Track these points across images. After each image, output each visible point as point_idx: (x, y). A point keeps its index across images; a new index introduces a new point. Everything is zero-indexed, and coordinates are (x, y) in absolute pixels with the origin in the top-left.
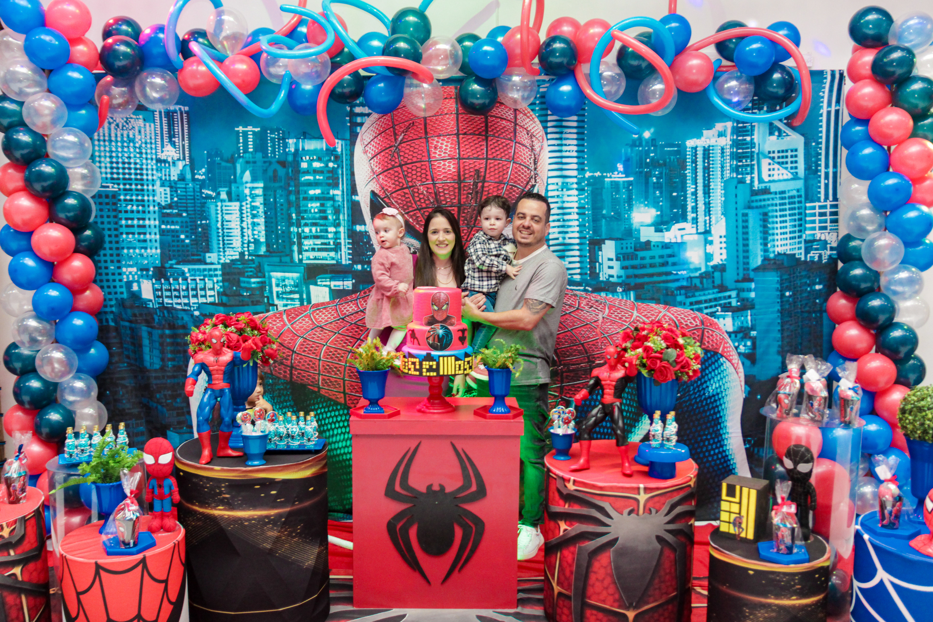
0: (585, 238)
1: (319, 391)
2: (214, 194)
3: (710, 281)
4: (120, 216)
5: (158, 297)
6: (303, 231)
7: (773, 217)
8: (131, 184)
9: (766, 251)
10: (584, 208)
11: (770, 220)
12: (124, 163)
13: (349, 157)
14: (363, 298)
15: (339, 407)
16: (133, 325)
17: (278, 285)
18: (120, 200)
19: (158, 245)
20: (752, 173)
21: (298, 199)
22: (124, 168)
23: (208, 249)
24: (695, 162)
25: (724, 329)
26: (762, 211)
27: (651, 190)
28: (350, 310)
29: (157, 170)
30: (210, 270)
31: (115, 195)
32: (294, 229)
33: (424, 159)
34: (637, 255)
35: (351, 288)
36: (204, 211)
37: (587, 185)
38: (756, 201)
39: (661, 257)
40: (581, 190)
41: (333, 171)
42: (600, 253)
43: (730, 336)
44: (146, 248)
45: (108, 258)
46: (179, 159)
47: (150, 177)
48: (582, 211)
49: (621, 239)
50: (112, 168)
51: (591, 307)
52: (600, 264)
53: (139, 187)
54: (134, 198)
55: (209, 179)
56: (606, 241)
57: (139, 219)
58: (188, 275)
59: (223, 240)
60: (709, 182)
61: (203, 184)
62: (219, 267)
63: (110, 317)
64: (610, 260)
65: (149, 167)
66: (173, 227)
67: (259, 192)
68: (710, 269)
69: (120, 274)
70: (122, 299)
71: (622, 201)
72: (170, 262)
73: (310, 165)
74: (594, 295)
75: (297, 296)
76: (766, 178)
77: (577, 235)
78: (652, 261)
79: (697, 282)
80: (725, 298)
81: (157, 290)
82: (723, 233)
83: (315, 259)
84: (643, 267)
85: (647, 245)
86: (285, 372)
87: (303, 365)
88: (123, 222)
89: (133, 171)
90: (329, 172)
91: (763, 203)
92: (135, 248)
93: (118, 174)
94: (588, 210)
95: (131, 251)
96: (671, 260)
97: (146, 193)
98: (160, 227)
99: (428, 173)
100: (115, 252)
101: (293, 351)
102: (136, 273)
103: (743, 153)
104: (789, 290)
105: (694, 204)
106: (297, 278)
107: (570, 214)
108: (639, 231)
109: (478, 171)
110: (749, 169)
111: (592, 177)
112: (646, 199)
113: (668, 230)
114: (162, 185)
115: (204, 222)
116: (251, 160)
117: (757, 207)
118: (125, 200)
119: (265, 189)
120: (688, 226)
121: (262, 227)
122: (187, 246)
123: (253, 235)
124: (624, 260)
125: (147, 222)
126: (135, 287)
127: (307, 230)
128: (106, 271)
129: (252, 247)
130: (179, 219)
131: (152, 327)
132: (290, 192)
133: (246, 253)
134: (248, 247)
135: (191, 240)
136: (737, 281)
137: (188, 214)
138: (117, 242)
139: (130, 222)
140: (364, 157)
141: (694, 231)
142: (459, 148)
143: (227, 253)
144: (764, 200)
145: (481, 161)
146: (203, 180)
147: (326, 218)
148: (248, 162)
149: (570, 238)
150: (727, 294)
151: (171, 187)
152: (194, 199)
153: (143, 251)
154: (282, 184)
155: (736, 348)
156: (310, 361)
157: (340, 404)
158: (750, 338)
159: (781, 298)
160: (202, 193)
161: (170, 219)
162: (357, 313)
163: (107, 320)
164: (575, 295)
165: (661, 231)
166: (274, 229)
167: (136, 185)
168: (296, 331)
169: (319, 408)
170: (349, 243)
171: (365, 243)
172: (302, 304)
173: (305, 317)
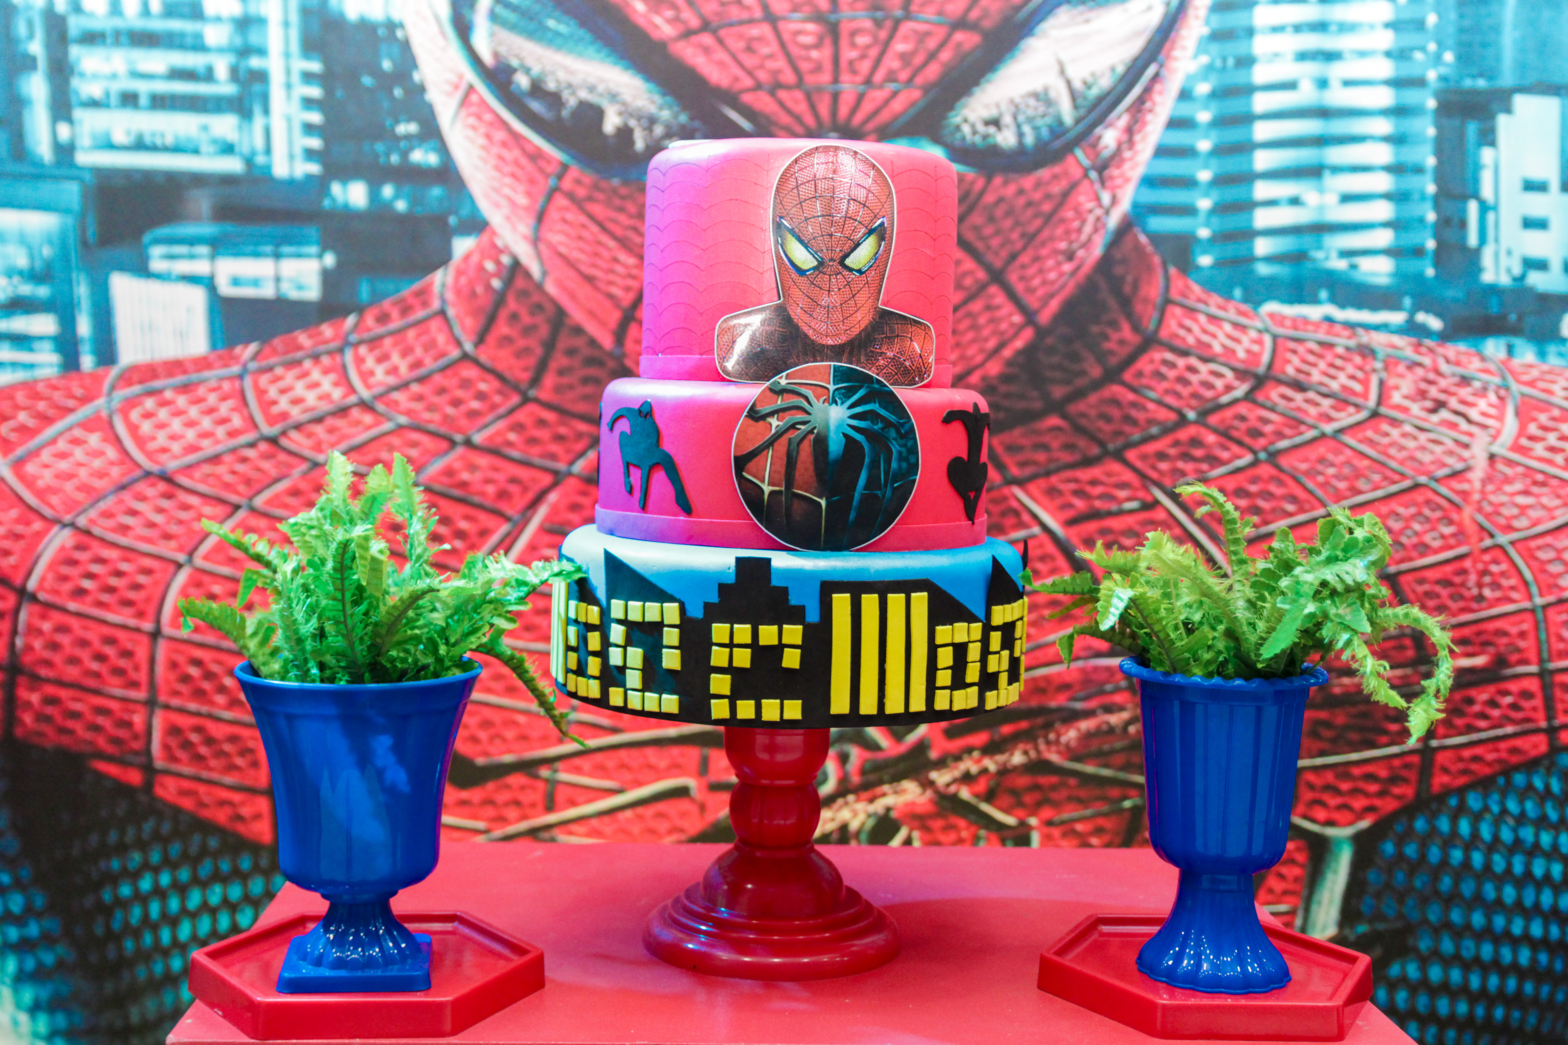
0: (1420, 82)
1: (148, 787)
14: (374, 342)
15: (246, 864)
28: (311, 398)
35: (312, 292)
42: (1487, 155)
51: (1440, 405)
52: (1484, 208)
56: (1520, 101)
64: (1530, 186)
74: (1457, 348)
75: (44, 325)
77: (1385, 69)
83: (140, 145)
87: (74, 660)
101: (22, 593)
106: (48, 238)
149: (1347, 83)
156: (111, 641)
157: (254, 847)
162: (343, 411)
164: (1367, 352)
168: (40, 494)
169: (146, 866)
170: (308, 77)
171: (387, 81)
172: (71, 362)
173: (88, 425)
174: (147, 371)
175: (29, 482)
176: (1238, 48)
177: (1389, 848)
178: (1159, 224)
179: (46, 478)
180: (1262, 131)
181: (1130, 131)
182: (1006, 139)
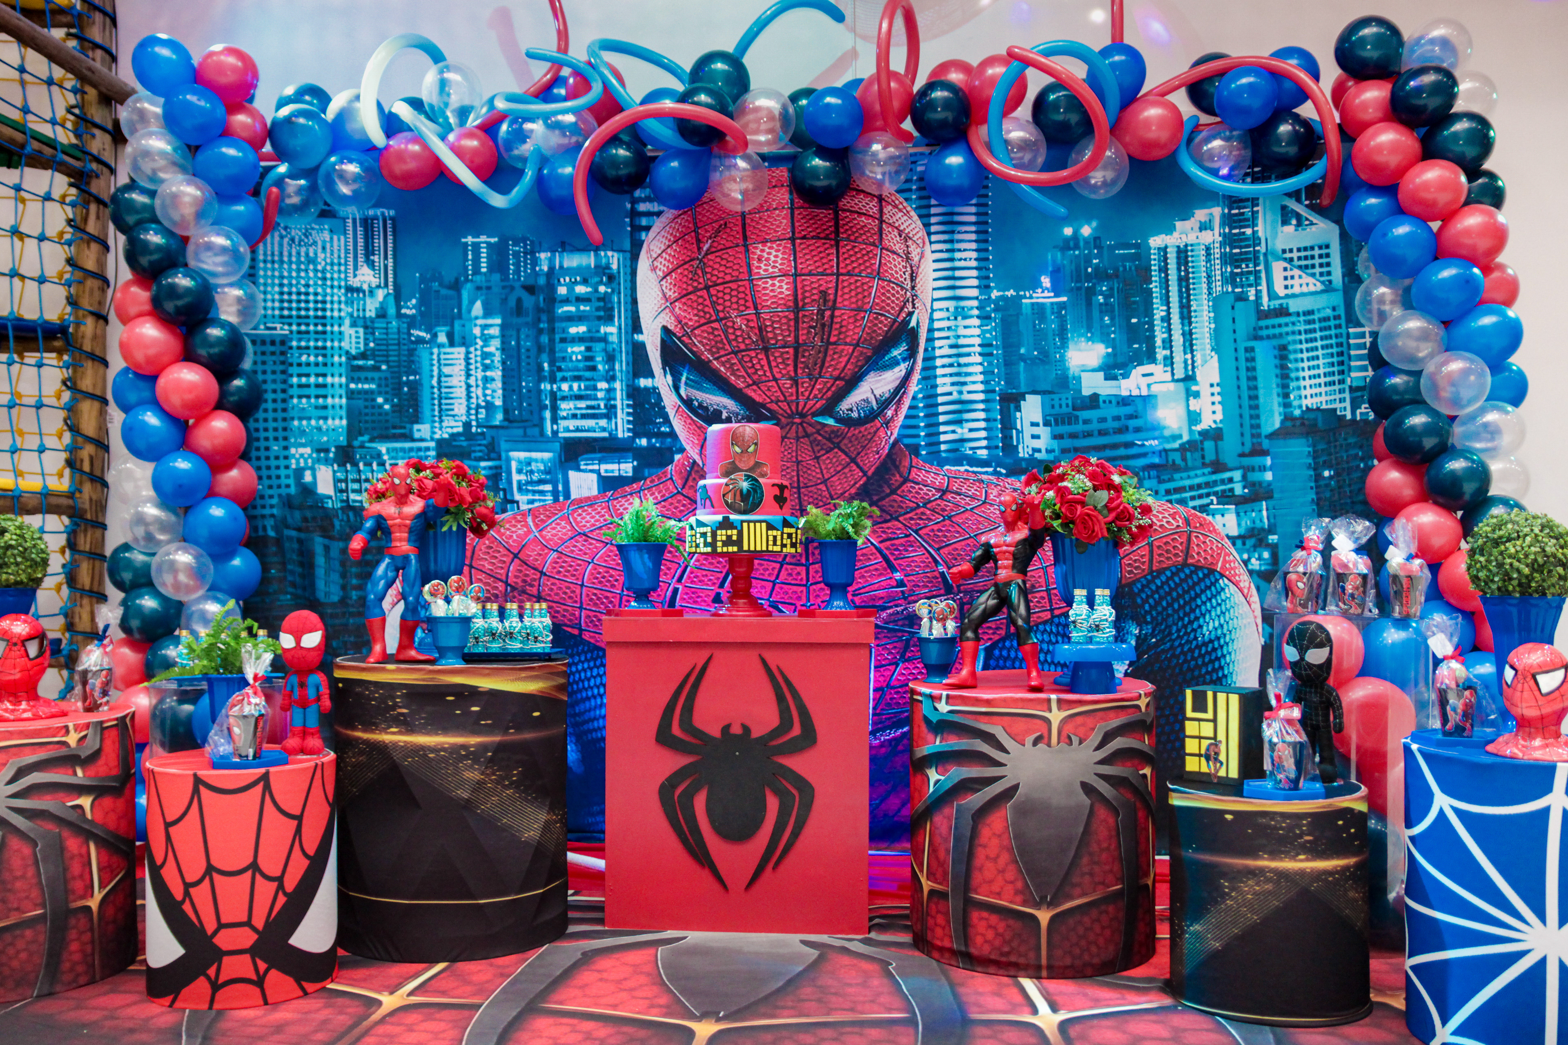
0: (994, 391)
1: (581, 635)
2: (428, 337)
3: (1197, 455)
4: (291, 370)
5: (341, 491)
6: (559, 389)
7: (1295, 351)
8: (308, 325)
9: (1287, 405)
10: (991, 345)
11: (1292, 357)
12: (299, 294)
13: (629, 278)
14: (649, 489)
16: (303, 535)
17: (520, 471)
18: (291, 348)
19: (343, 413)
20: (1257, 283)
21: (552, 341)
22: (299, 301)
23: (416, 419)
24: (1164, 269)
25: (1223, 531)
26: (1275, 342)
27: (1096, 313)
29: (346, 303)
30: (419, 449)
31: (284, 341)
32: (546, 386)
33: (742, 277)
34: (1077, 417)
35: (630, 474)
36: (413, 362)
37: (995, 310)
38: (1267, 327)
39: (1117, 418)
40: (985, 318)
41: (604, 298)
42: (1018, 414)
43: (1234, 544)
44: (325, 418)
45: (271, 434)
46: (379, 287)
47: (336, 314)
48: (987, 350)
49: (1050, 392)
50: (282, 301)
52: (1018, 432)
53: (320, 328)
54: (312, 344)
55: (422, 314)
56: (1028, 396)
57: (317, 375)
58: (386, 457)
59: (440, 404)
60: (1189, 301)
61: (412, 323)
62: (432, 444)
63: (269, 523)
64: (1034, 424)
65: (336, 298)
66: (366, 386)
67: (495, 331)
68: (1197, 437)
69: (286, 458)
70: (288, 495)
71: (1050, 334)
72: (361, 439)
73: (571, 289)
74: (1010, 480)
75: (548, 487)
76: (1281, 292)
77: (981, 387)
78: (1103, 426)
79: (1177, 457)
80: (1223, 482)
81: (340, 481)
82: (1216, 379)
83: (577, 430)
84: (1088, 435)
85: (1094, 401)
87: (557, 594)
88: (295, 380)
89: (311, 305)
90: (599, 299)
91: (1277, 331)
92: (309, 419)
93: (290, 309)
94: (997, 347)
95: (304, 422)
96: (1132, 423)
97: (329, 336)
98: (347, 386)
99: (749, 298)
100: (280, 425)
101: (542, 573)
102: (310, 456)
103: (1241, 253)
104: (1330, 468)
105: (1166, 335)
106: (550, 460)
107: (969, 355)
108: (1079, 379)
109: (824, 294)
110: (1252, 278)
111: (1003, 298)
112: (1089, 328)
113: (1126, 376)
114: (354, 324)
115: (412, 378)
116: (484, 285)
117: (1268, 337)
118: (299, 348)
119: (503, 327)
120: (1158, 370)
121: (498, 384)
122: (387, 414)
123: (485, 395)
124: (1057, 424)
125: (329, 380)
126: (308, 477)
127: (565, 386)
128: (267, 453)
129: (483, 414)
130: (376, 375)
131: (331, 538)
132: (540, 331)
133: (474, 423)
134: (477, 413)
135: (393, 406)
136: (1242, 455)
137: (389, 367)
138: (284, 410)
139: (304, 380)
140: (652, 276)
141: (1168, 376)
142: (795, 260)
143: (445, 424)
144: (1280, 326)
145: (829, 278)
146: (413, 317)
147: (594, 368)
148: (479, 288)
149: (969, 392)
150: (1226, 475)
151: (366, 327)
152: (399, 344)
153: (321, 422)
154: (529, 319)
155: (1246, 563)
156: (568, 588)
158: (1269, 546)
159: (1316, 481)
160: (410, 335)
161: (363, 375)
163: (265, 528)
165: (1115, 378)
166: (516, 387)
167: (316, 325)
168: (547, 541)
170: (628, 406)
171: (653, 406)
172: (556, 499)
173: (561, 519)
174: (579, 501)
176: (931, 382)
177: (997, 652)
178: (907, 441)
179: (549, 536)
180: (941, 409)
181: (896, 411)
182: (855, 415)
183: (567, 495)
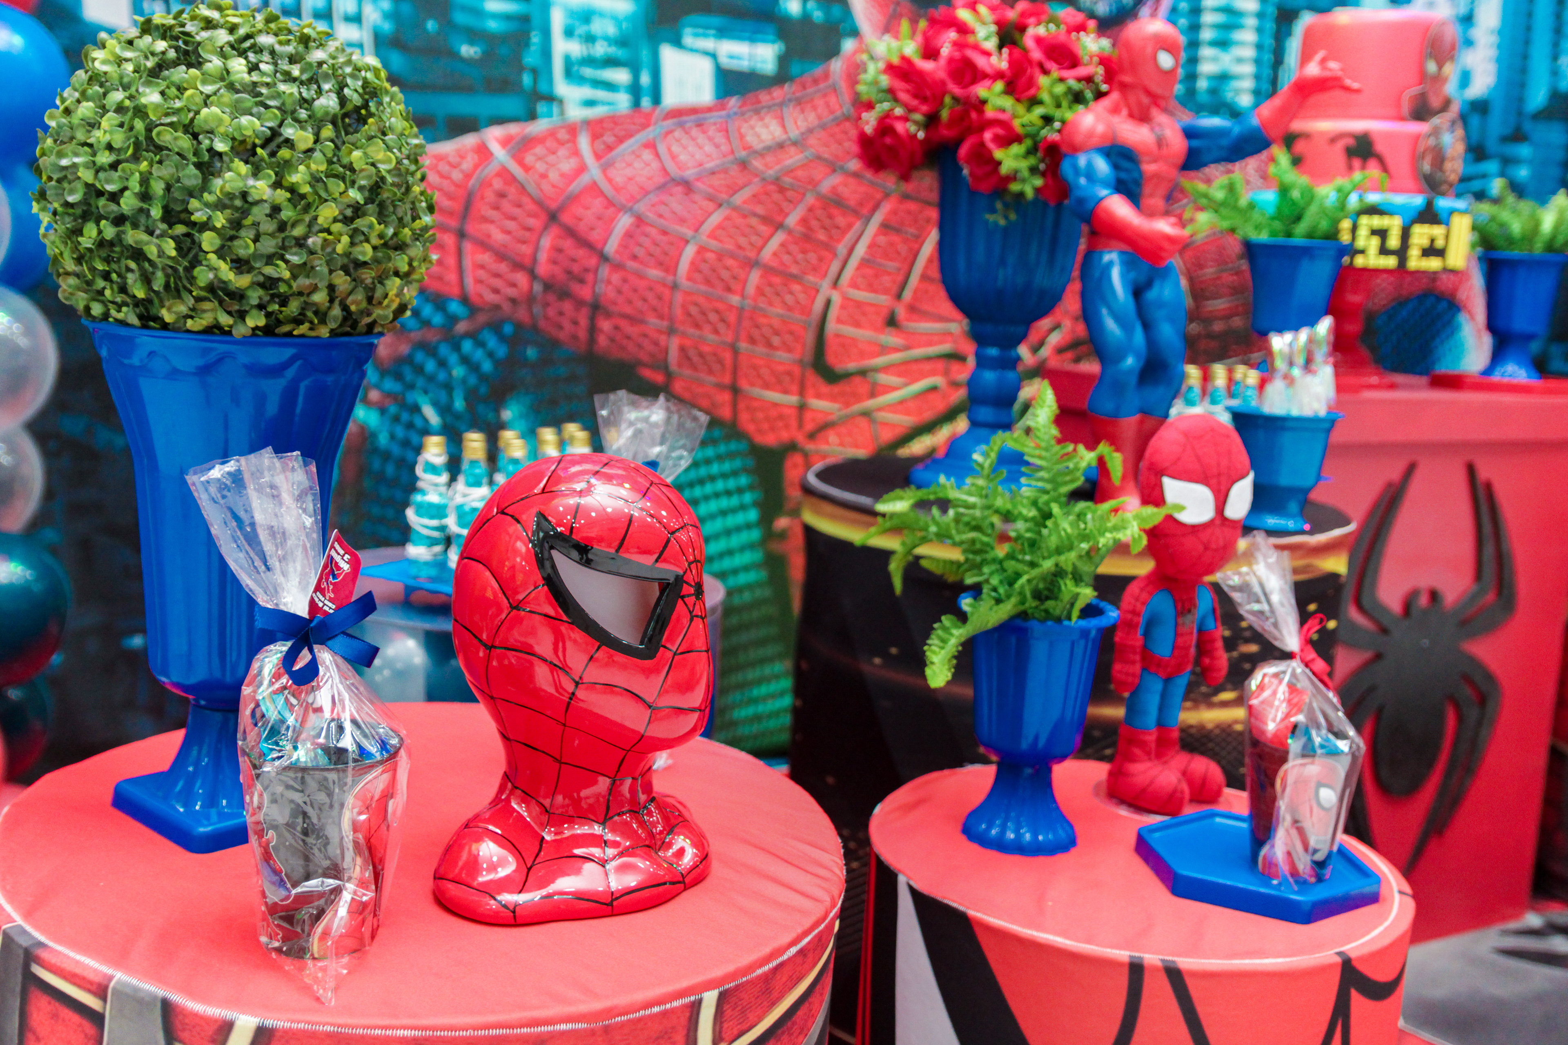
14: (799, 102)
17: (569, 33)
28: (765, 135)
35: (770, 68)
75: (621, 76)
86: (575, 323)
87: (629, 301)
101: (601, 255)
106: (627, 18)
156: (649, 288)
157: (720, 424)
162: (781, 146)
173: (643, 145)
174: (677, 113)
175: (610, 180)
183: (657, 99)
